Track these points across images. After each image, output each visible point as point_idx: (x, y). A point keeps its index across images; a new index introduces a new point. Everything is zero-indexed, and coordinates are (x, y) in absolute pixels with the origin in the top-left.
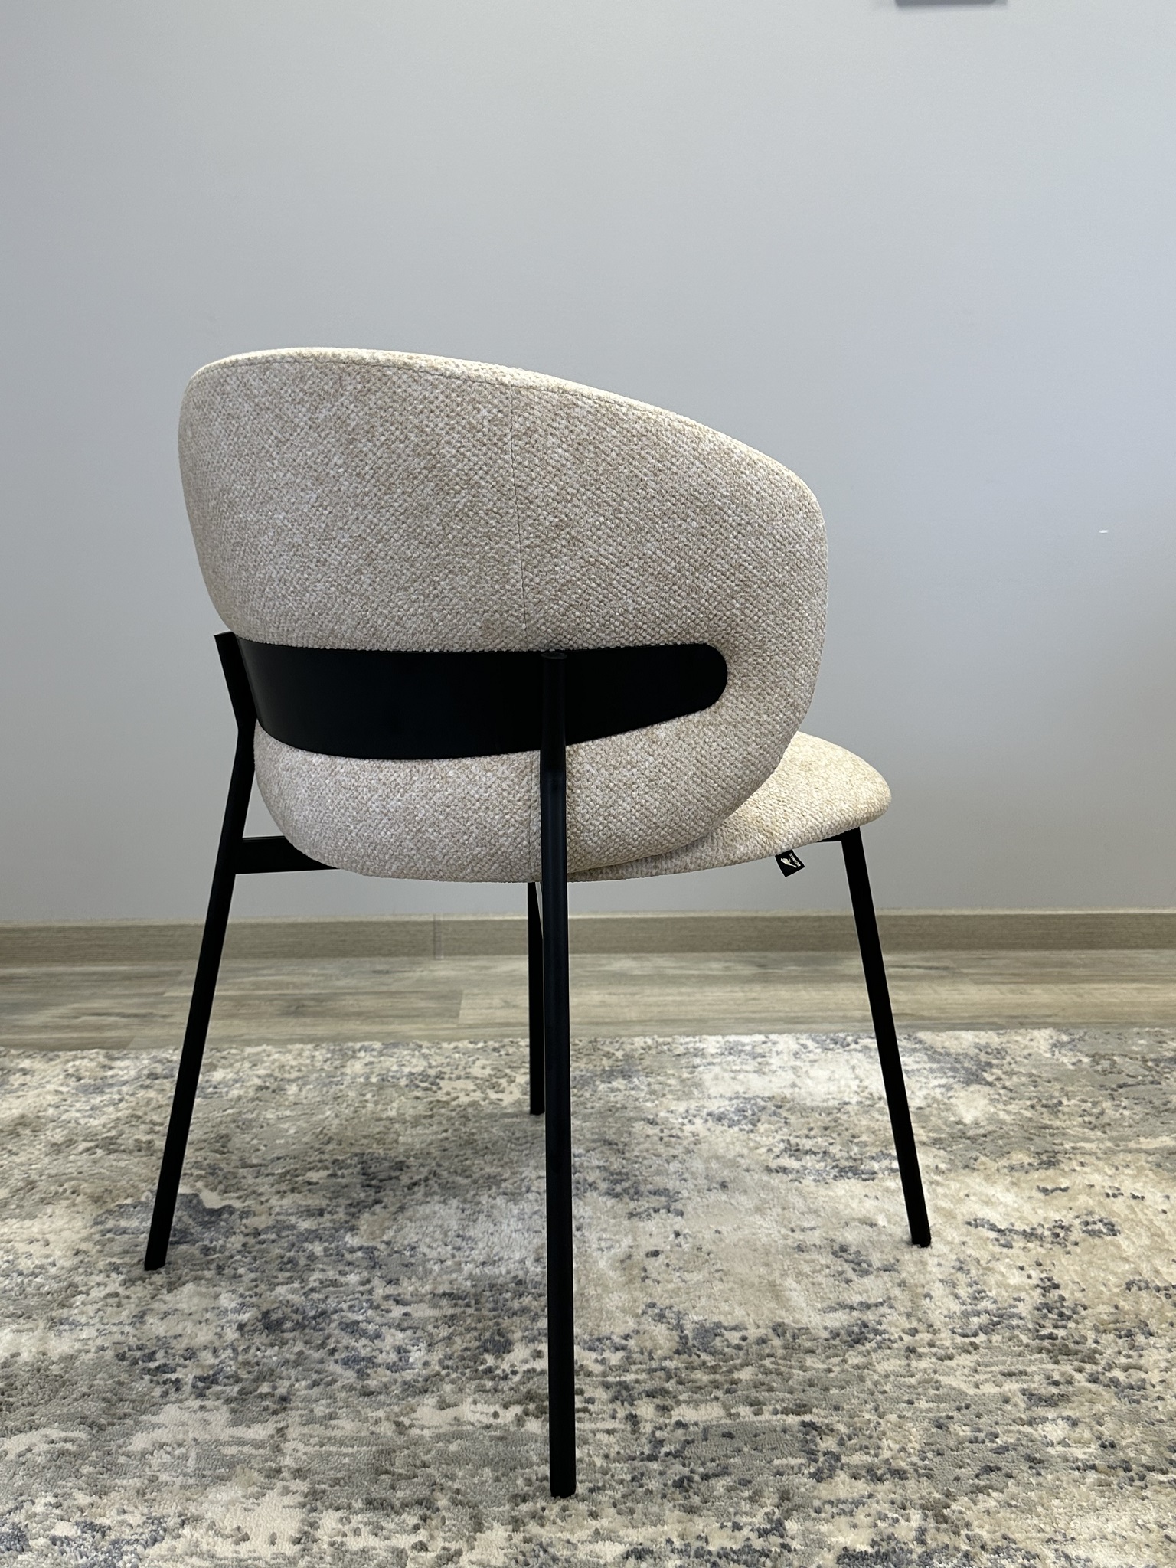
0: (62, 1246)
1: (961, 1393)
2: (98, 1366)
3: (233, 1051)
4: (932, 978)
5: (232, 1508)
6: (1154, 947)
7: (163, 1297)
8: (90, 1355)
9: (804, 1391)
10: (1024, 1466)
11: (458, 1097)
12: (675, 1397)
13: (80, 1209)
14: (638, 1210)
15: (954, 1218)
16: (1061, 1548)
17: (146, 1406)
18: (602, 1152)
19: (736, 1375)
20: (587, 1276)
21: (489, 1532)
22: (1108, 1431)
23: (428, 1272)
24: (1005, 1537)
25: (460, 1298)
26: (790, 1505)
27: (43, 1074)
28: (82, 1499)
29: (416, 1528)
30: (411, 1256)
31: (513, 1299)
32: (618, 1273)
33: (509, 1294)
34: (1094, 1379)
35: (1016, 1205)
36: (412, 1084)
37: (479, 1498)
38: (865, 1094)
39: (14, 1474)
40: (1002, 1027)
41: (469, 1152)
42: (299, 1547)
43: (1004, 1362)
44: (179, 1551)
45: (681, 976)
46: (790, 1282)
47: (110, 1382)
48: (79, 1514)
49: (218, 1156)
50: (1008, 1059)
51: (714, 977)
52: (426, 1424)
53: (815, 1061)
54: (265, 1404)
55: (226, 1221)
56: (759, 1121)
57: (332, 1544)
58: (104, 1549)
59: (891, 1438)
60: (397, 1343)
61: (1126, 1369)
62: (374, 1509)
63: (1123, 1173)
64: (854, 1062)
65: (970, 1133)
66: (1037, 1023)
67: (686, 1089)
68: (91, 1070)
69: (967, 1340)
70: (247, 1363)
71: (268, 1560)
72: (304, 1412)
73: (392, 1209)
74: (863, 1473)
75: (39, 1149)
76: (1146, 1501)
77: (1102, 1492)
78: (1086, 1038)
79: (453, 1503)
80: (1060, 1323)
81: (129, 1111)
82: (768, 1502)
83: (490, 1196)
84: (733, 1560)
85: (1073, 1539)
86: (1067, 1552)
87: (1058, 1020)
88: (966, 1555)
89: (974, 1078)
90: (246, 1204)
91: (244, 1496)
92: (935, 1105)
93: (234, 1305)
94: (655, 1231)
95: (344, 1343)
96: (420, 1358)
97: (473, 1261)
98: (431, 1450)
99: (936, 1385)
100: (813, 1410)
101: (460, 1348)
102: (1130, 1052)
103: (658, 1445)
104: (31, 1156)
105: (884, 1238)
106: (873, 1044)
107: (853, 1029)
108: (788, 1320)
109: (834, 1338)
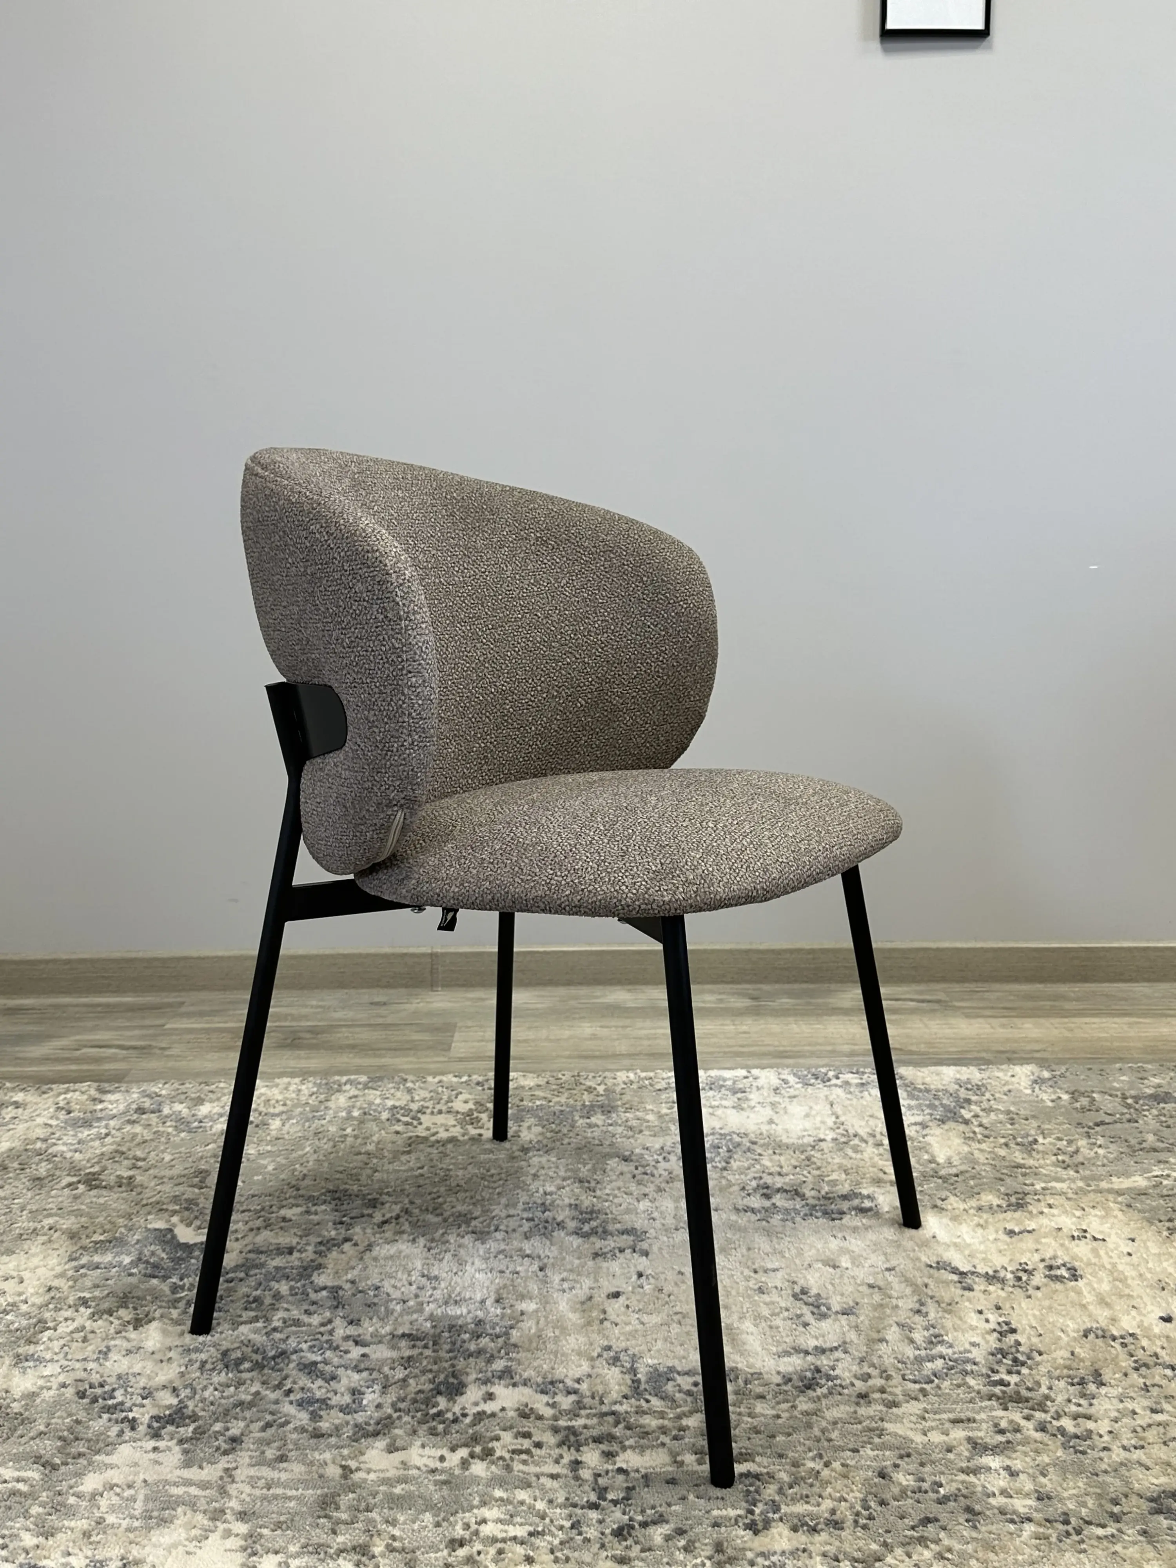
0: (36, 1283)
1: (904, 1439)
2: (57, 1404)
3: (222, 1085)
4: (923, 1012)
5: (174, 1552)
6: (1148, 980)
7: (128, 1334)
8: (52, 1393)
9: (749, 1439)
10: (962, 1518)
11: (437, 1133)
12: (621, 1442)
13: (56, 1245)
14: (604, 1250)
15: (917, 1260)
17: (100, 1445)
18: (573, 1190)
19: (685, 1420)
20: (546, 1318)
22: (1048, 1482)
23: (389, 1312)
25: (418, 1339)
26: (726, 1555)
27: (35, 1107)
28: (29, 1540)
30: (375, 1296)
31: (470, 1340)
32: (577, 1315)
33: (467, 1335)
34: (1042, 1428)
35: (981, 1247)
36: (394, 1119)
37: (415, 1544)
38: (840, 1131)
40: (987, 1063)
41: (443, 1189)
43: (953, 1410)
46: (747, 1324)
47: (68, 1420)
48: (23, 1557)
49: (197, 1190)
50: (988, 1095)
51: (706, 1009)
52: (374, 1468)
53: (795, 1097)
54: (217, 1444)
55: (197, 1258)
56: (733, 1158)
59: (833, 1487)
60: (353, 1385)
61: (1076, 1417)
62: (309, 1553)
63: (1091, 1214)
64: (834, 1098)
65: (942, 1172)
66: (1024, 1059)
67: (664, 1126)
68: (82, 1104)
69: (917, 1386)
70: (203, 1403)
72: (254, 1454)
73: (361, 1248)
74: (801, 1523)
75: (23, 1182)
76: (1082, 1556)
77: (1038, 1545)
78: (1068, 1074)
79: (389, 1549)
80: (1013, 1369)
81: (114, 1147)
82: (702, 1553)
83: (458, 1235)
87: (1044, 1056)
89: (951, 1115)
91: (187, 1539)
94: (617, 1272)
95: (300, 1384)
96: (373, 1400)
97: (435, 1300)
98: (377, 1493)
99: (881, 1433)
100: (758, 1459)
101: (414, 1390)
102: (1111, 1089)
103: (602, 1492)
104: (14, 1190)
105: (846, 1281)
106: (853, 1079)
107: (837, 1063)
108: (741, 1364)
109: (786, 1384)
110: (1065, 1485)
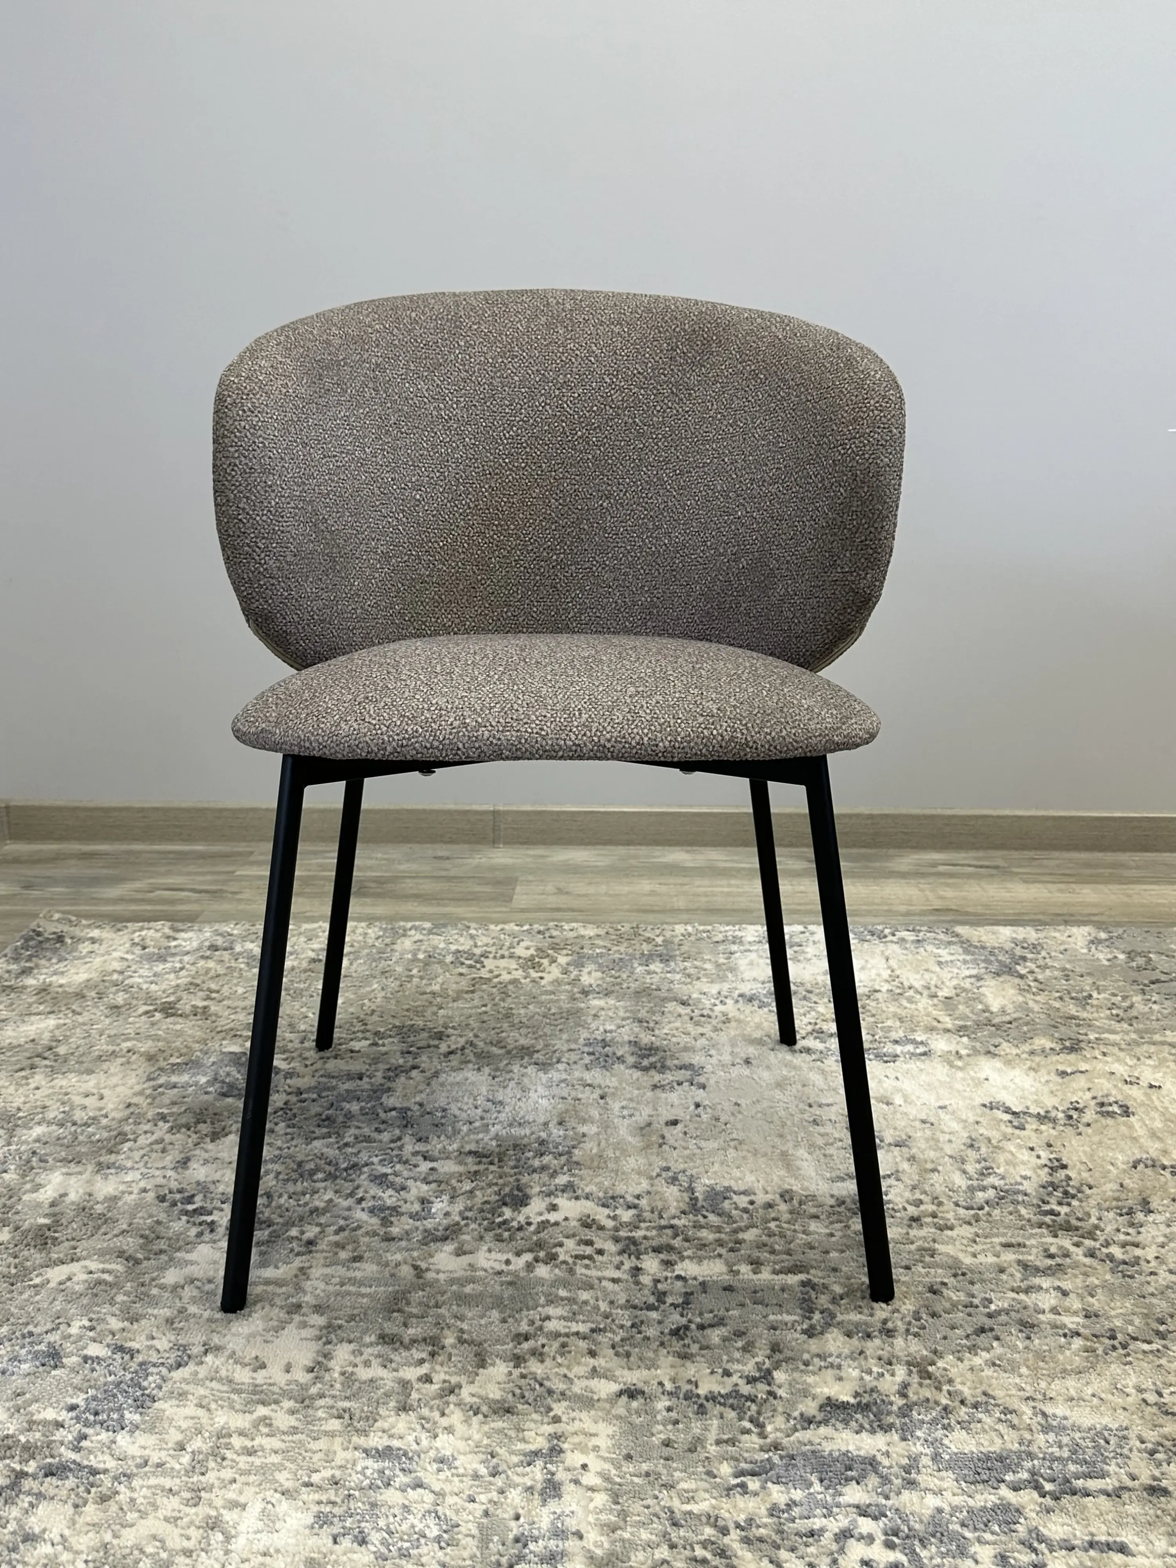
0: (116, 1099)
1: (956, 1260)
2: (139, 1206)
4: (981, 877)
5: (252, 1340)
7: (205, 1146)
9: (804, 1253)
10: (1015, 1330)
11: (499, 975)
12: (679, 1253)
14: (663, 1083)
15: (971, 1099)
16: (1040, 1406)
17: (180, 1244)
18: (633, 1029)
19: (741, 1236)
20: (607, 1140)
21: (491, 1369)
22: (1097, 1300)
23: (456, 1132)
24: (985, 1394)
25: (485, 1156)
26: (781, 1357)
27: (111, 942)
28: (115, 1324)
29: (423, 1362)
30: (442, 1117)
31: (534, 1158)
32: (637, 1139)
33: (531, 1153)
34: (1091, 1254)
35: (1033, 1089)
36: (457, 962)
37: (483, 1337)
38: (895, 983)
39: (54, 1299)
40: (1043, 924)
41: (506, 1025)
42: (312, 1375)
43: (1004, 1235)
44: (201, 1376)
45: (731, 869)
46: (802, 1153)
47: (149, 1221)
48: (111, 1336)
50: (1044, 953)
52: (443, 1269)
54: (290, 1246)
57: (343, 1374)
58: (132, 1370)
60: (422, 1195)
61: (1124, 1245)
62: (385, 1343)
63: (1145, 1063)
65: (996, 1020)
66: (1080, 921)
67: (721, 973)
68: (156, 940)
69: (970, 1212)
70: (279, 1209)
71: (282, 1385)
72: (328, 1255)
73: (428, 1074)
74: (854, 1330)
75: (101, 1010)
76: (1127, 1367)
77: (1086, 1357)
78: (1125, 936)
79: (459, 1341)
80: (1064, 1201)
81: (189, 979)
82: (760, 1353)
83: (521, 1066)
84: (719, 1403)
85: (1051, 1398)
86: (1044, 1409)
87: (1099, 918)
88: (945, 1409)
89: (1005, 970)
90: (290, 1065)
91: (265, 1330)
92: (964, 995)
94: (675, 1103)
95: (372, 1192)
96: (442, 1209)
97: (500, 1122)
98: (445, 1292)
99: (933, 1253)
100: (812, 1271)
101: (480, 1201)
102: (1167, 950)
103: (661, 1296)
104: (93, 1017)
105: (899, 1116)
106: (910, 936)
107: (893, 922)
108: (796, 1187)
109: (839, 1206)
110: (1112, 1304)
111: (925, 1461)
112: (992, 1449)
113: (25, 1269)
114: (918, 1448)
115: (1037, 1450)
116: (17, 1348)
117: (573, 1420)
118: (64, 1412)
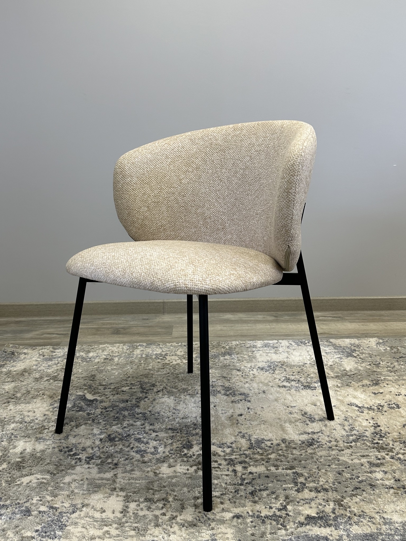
0: (40, 413)
1: (346, 462)
2: (53, 454)
3: (96, 346)
4: (335, 321)
5: (99, 502)
8: (50, 450)
9: (293, 462)
10: (369, 487)
11: (172, 362)
12: (249, 464)
13: (45, 400)
14: (235, 400)
15: (344, 403)
16: (382, 515)
17: (70, 467)
18: (222, 380)
19: (269, 456)
20: (218, 423)
21: (187, 510)
22: (397, 475)
23: (164, 421)
24: (362, 511)
25: (175, 430)
26: (289, 500)
27: (31, 354)
28: (49, 498)
29: (162, 508)
30: (158, 416)
31: (193, 430)
32: (228, 422)
34: (392, 458)
35: (365, 398)
36: (157, 358)
37: (183, 498)
38: (312, 361)
39: (26, 490)
40: (359, 337)
41: (177, 380)
42: (122, 514)
43: (361, 452)
44: (82, 516)
45: (248, 320)
46: (287, 425)
47: (57, 459)
48: (48, 503)
49: (92, 382)
50: (362, 348)
51: (259, 320)
52: (164, 473)
53: (295, 349)
54: (109, 466)
55: (95, 404)
56: (276, 370)
57: (134, 513)
58: (57, 515)
59: (323, 478)
60: (154, 445)
61: (403, 454)
62: (147, 501)
63: (402, 387)
64: (308, 349)
65: (349, 374)
66: (372, 336)
67: (250, 359)
68: (48, 353)
69: (348, 444)
70: (103, 452)
71: (112, 519)
72: (123, 469)
73: (151, 400)
74: (314, 489)
75: (31, 380)
77: (396, 496)
78: (389, 341)
79: (174, 499)
80: (380, 439)
81: (61, 367)
82: (281, 499)
83: (184, 395)
84: (269, 519)
85: (386, 512)
86: (383, 516)
87: (378, 335)
88: (349, 517)
89: (350, 355)
90: (102, 398)
91: (103, 497)
92: (336, 364)
93: (98, 432)
94: (240, 408)
95: (136, 445)
96: (162, 450)
97: (179, 417)
98: (166, 481)
99: (338, 460)
100: (296, 468)
101: (175, 447)
102: (404, 346)
103: (244, 480)
104: (28, 382)
105: (319, 410)
108: (287, 438)
109: (303, 444)
110: (403, 476)
111: (345, 537)
112: (367, 532)
113: (14, 478)
114: (342, 532)
115: (383, 532)
116: (14, 509)
117: (218, 528)
118: (34, 533)
